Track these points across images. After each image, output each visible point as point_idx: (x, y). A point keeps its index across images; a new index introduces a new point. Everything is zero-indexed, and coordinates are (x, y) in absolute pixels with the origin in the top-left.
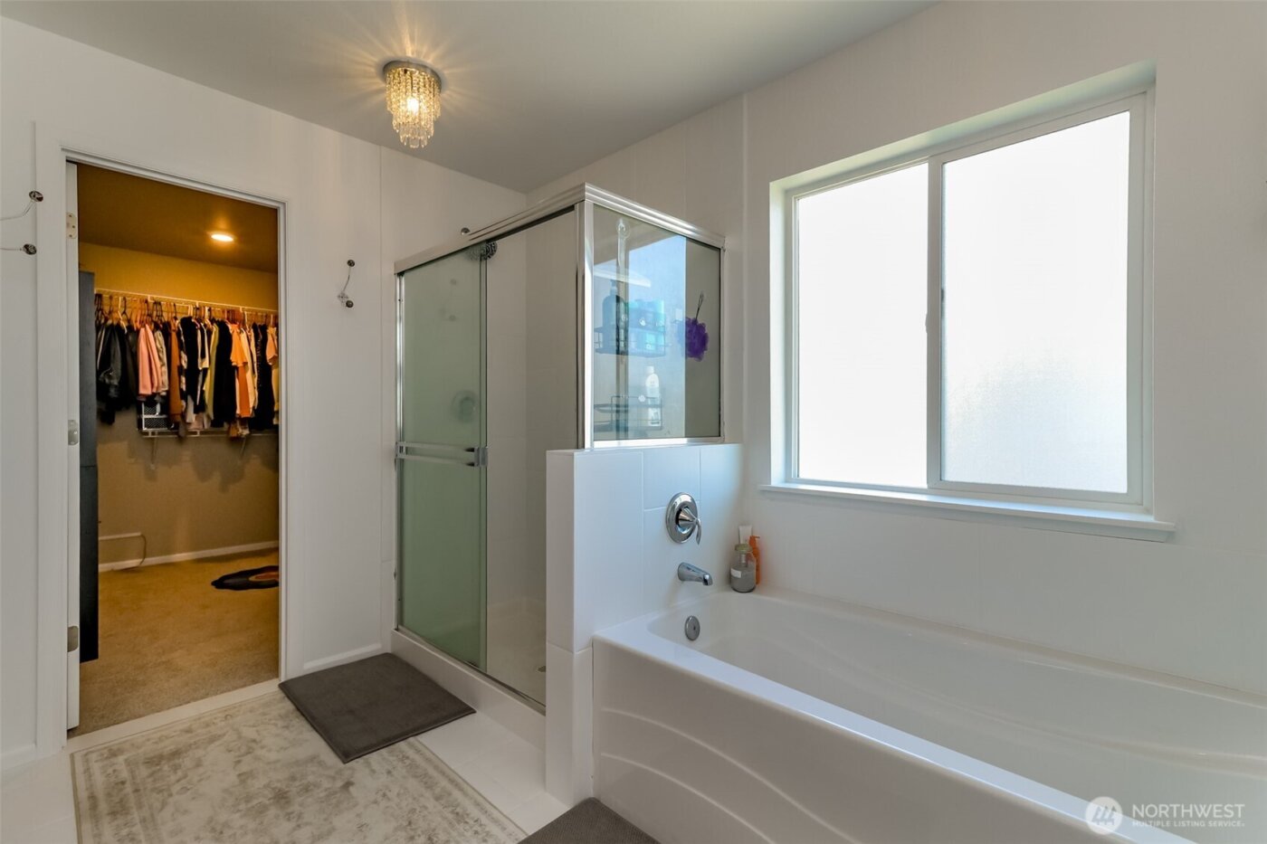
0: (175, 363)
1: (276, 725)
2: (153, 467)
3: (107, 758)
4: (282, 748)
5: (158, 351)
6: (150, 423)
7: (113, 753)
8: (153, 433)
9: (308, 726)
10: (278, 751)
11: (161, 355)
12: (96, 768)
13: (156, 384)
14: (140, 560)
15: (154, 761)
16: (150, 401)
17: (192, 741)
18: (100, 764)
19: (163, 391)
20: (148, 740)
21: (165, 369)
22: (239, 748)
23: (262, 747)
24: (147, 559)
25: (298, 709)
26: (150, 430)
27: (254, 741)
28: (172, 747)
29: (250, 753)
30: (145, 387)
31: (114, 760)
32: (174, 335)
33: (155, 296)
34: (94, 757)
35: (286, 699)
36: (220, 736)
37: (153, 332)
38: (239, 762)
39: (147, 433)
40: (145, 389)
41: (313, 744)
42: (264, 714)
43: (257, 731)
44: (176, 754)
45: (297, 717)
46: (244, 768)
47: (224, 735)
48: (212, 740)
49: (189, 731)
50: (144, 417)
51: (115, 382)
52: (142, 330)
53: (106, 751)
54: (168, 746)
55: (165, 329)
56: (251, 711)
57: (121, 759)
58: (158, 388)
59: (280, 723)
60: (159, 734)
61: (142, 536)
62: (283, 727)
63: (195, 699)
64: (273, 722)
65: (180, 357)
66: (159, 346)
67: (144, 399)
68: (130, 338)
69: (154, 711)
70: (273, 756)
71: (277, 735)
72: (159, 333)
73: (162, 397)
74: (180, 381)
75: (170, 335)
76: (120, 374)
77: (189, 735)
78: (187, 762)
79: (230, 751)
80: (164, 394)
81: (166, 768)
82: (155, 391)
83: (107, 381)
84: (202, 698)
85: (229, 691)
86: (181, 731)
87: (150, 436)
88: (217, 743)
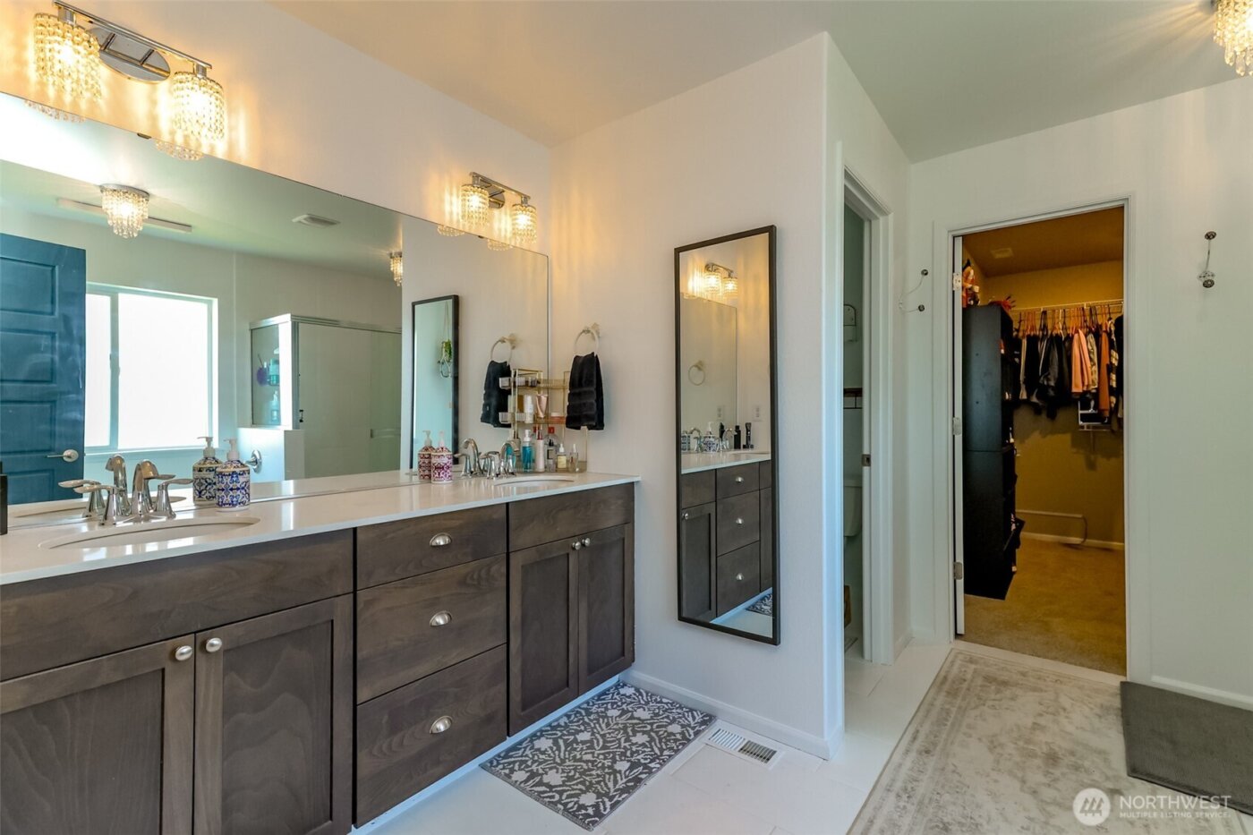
0: (1105, 361)
1: (1092, 709)
2: (1092, 457)
3: (966, 662)
4: (1082, 728)
5: (1089, 352)
6: (1085, 418)
7: (971, 661)
8: (1088, 427)
9: (1121, 728)
10: (1077, 728)
11: (1092, 356)
12: (958, 663)
13: (1086, 383)
14: (1082, 540)
15: (989, 679)
16: (1085, 399)
17: (1020, 682)
18: (960, 662)
19: (1093, 388)
20: (996, 665)
21: (1095, 368)
22: (1048, 707)
23: (1067, 717)
24: (1088, 540)
25: (1122, 710)
26: (1085, 424)
27: (1065, 710)
28: (1007, 678)
29: (1054, 714)
30: (1077, 386)
31: (969, 665)
32: (1104, 336)
33: (1090, 303)
34: (961, 657)
35: (1119, 697)
36: (1041, 690)
37: (1086, 336)
38: (1041, 715)
39: (1082, 427)
40: (1077, 388)
41: (1113, 743)
42: (1089, 696)
43: (1072, 704)
44: (1005, 683)
45: (1116, 715)
46: (1042, 721)
47: (1046, 691)
48: (1035, 689)
49: (1024, 674)
50: (1080, 412)
51: (1052, 383)
52: (1076, 336)
53: (968, 657)
54: (1004, 676)
55: (1096, 332)
56: (1079, 688)
57: (973, 666)
58: (1088, 386)
59: (1097, 710)
60: (1003, 665)
61: (1084, 518)
62: (1097, 715)
63: (1046, 657)
64: (1092, 706)
65: (1110, 356)
66: (1090, 348)
67: (1078, 397)
68: (1067, 344)
69: (1012, 650)
70: (1070, 728)
71: (1086, 717)
72: (1091, 337)
73: (1093, 394)
74: (1109, 379)
75: (1101, 336)
76: (1057, 376)
77: (1022, 677)
78: (1008, 692)
79: (1041, 704)
80: (1094, 391)
81: (993, 687)
82: (1085, 389)
83: (1045, 383)
84: (1052, 659)
85: (1076, 664)
86: (1019, 672)
87: (1085, 429)
88: (1036, 694)
